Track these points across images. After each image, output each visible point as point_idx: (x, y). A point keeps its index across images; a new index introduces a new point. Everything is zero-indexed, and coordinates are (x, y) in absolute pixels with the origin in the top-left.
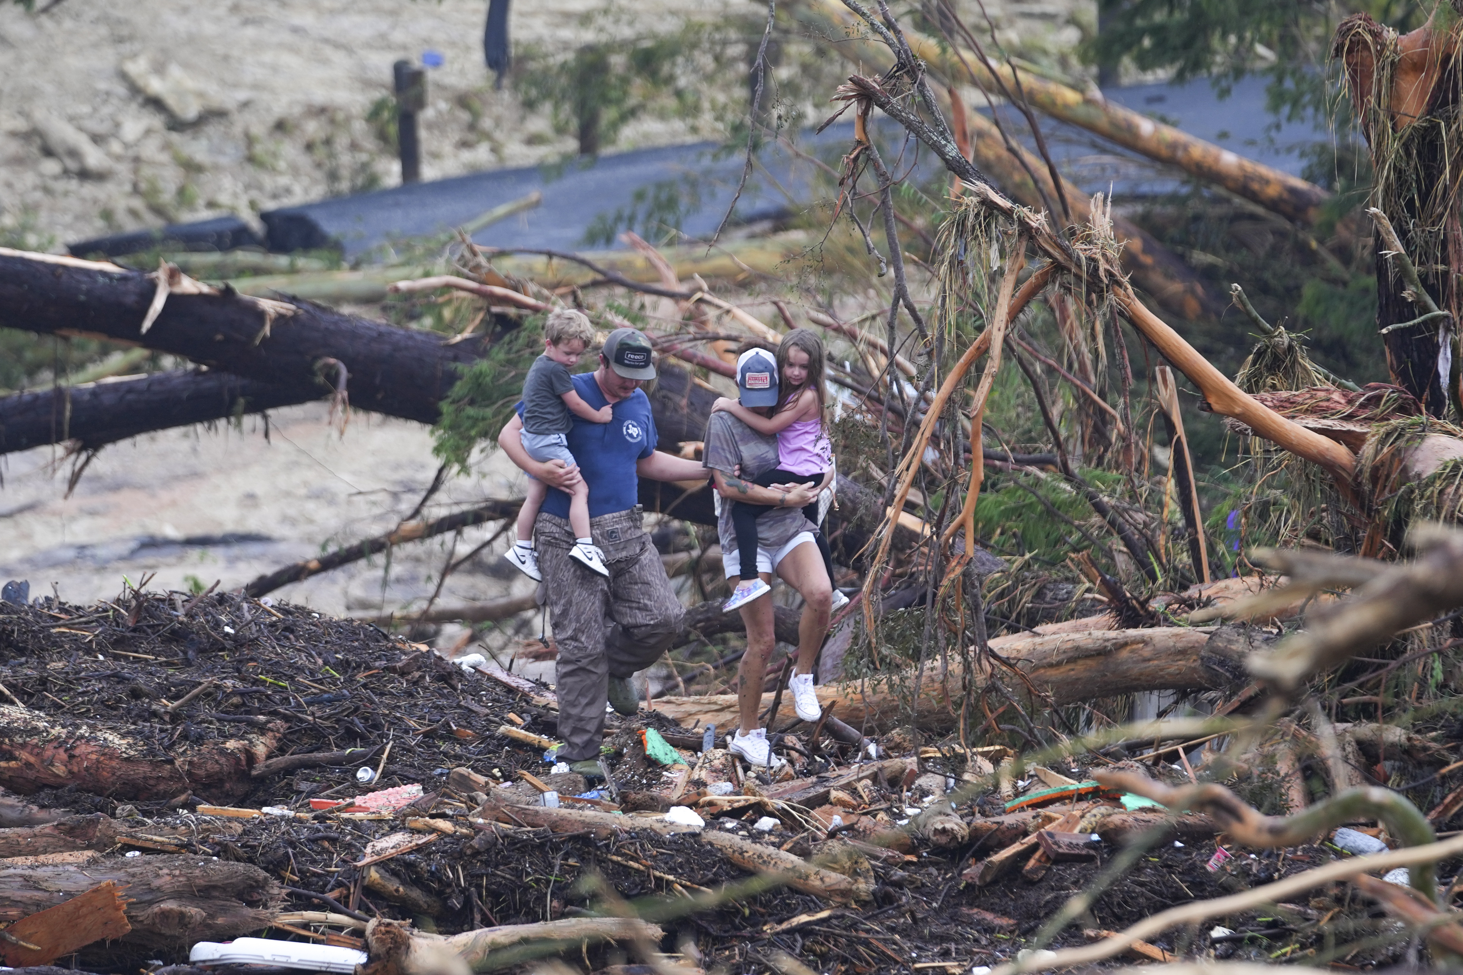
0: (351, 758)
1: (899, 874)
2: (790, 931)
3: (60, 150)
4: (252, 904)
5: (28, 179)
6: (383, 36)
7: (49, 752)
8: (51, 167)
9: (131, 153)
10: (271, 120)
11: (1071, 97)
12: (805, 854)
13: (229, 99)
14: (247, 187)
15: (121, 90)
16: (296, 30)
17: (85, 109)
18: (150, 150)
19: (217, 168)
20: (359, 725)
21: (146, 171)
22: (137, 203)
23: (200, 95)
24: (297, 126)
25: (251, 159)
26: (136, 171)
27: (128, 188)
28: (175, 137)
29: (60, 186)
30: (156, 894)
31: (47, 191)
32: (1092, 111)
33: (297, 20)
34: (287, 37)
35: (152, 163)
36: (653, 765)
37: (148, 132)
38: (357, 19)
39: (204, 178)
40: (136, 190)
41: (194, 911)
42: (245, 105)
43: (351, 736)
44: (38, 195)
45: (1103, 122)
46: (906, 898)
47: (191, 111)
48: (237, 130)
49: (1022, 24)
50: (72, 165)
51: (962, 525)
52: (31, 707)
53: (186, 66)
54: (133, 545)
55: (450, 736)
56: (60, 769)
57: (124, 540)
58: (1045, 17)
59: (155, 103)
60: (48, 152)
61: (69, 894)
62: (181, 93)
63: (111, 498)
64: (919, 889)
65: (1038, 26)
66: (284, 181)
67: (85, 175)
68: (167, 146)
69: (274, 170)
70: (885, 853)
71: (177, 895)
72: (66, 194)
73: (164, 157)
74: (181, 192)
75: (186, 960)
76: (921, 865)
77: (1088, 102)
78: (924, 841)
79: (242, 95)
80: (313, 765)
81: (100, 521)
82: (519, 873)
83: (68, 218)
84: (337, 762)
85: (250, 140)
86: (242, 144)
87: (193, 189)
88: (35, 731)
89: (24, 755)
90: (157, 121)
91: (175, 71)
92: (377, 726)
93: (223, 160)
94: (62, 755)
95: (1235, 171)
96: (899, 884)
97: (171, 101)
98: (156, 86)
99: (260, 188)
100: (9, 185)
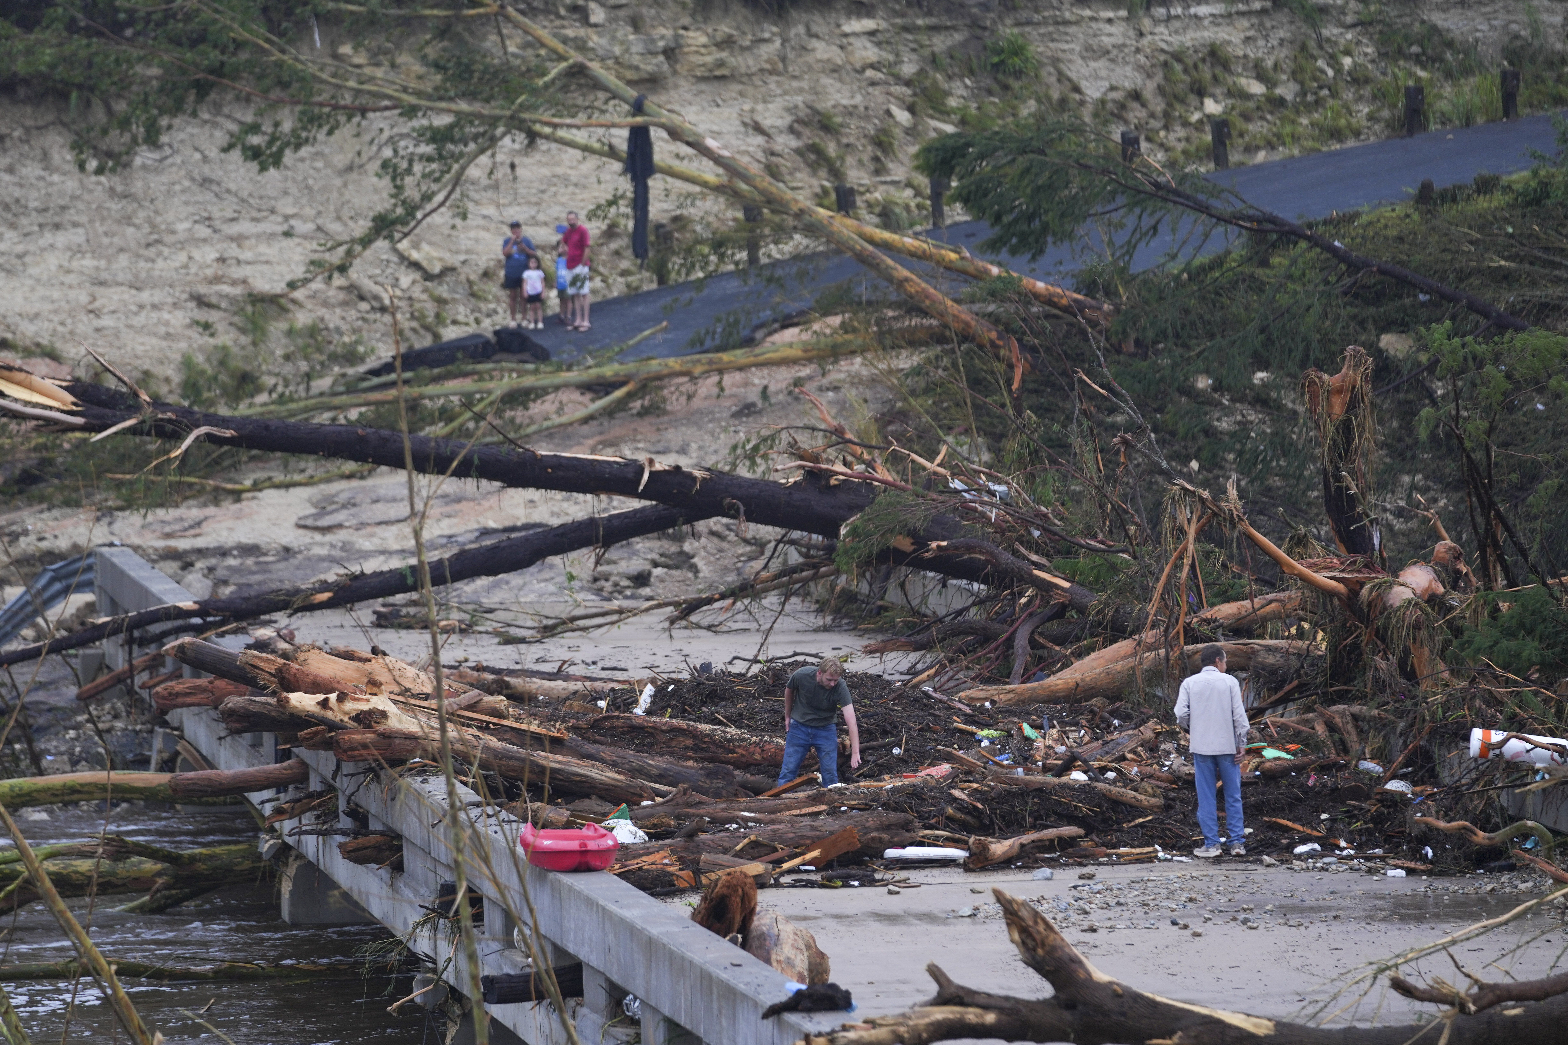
0: (889, 744)
1: (1172, 794)
2: (1136, 826)
3: (368, 296)
4: (908, 831)
5: (353, 314)
6: (533, 218)
7: (752, 749)
8: (364, 306)
9: (407, 295)
10: (481, 271)
11: (953, 256)
12: (1136, 790)
13: (454, 260)
14: (473, 311)
15: (395, 259)
16: (485, 217)
17: (378, 271)
18: (417, 292)
19: (454, 300)
20: (889, 728)
21: (417, 305)
22: (414, 324)
23: (441, 259)
24: (494, 274)
25: (473, 295)
26: (411, 306)
27: (408, 316)
28: (429, 284)
29: (371, 316)
30: (867, 830)
31: (365, 320)
32: (965, 263)
33: (485, 212)
34: (481, 222)
35: (420, 301)
36: (1027, 739)
37: (414, 282)
38: (518, 208)
39: (450, 306)
40: (413, 317)
41: (885, 836)
42: (464, 262)
43: (885, 733)
44: (360, 323)
45: (971, 269)
46: (1178, 805)
47: (436, 269)
48: (463, 277)
49: (882, 188)
50: (376, 304)
51: (1178, 633)
52: (739, 727)
53: (430, 243)
54: (477, 534)
55: (930, 730)
56: (758, 757)
57: (471, 531)
58: (893, 183)
59: (415, 265)
60: (362, 298)
61: (831, 833)
62: (430, 260)
63: (457, 507)
64: (1182, 801)
65: (892, 189)
66: (492, 306)
67: (383, 309)
68: (425, 290)
69: (486, 300)
70: (1164, 785)
71: (877, 829)
72: (375, 321)
73: (424, 297)
74: (438, 316)
75: (882, 857)
76: (1179, 789)
77: (963, 258)
78: (1179, 778)
79: (462, 257)
80: (873, 748)
81: (453, 521)
82: (1013, 807)
83: (378, 335)
84: (884, 746)
85: (470, 283)
86: (467, 286)
87: (444, 314)
88: (744, 739)
89: (740, 751)
90: (417, 276)
91: (425, 247)
92: (896, 727)
93: (457, 296)
94: (758, 750)
95: (1044, 292)
96: (1173, 799)
97: (425, 264)
98: (415, 255)
99: (480, 311)
100: (343, 318)
